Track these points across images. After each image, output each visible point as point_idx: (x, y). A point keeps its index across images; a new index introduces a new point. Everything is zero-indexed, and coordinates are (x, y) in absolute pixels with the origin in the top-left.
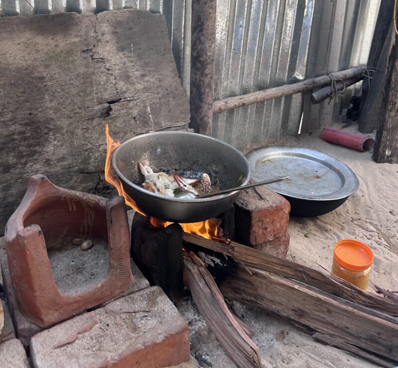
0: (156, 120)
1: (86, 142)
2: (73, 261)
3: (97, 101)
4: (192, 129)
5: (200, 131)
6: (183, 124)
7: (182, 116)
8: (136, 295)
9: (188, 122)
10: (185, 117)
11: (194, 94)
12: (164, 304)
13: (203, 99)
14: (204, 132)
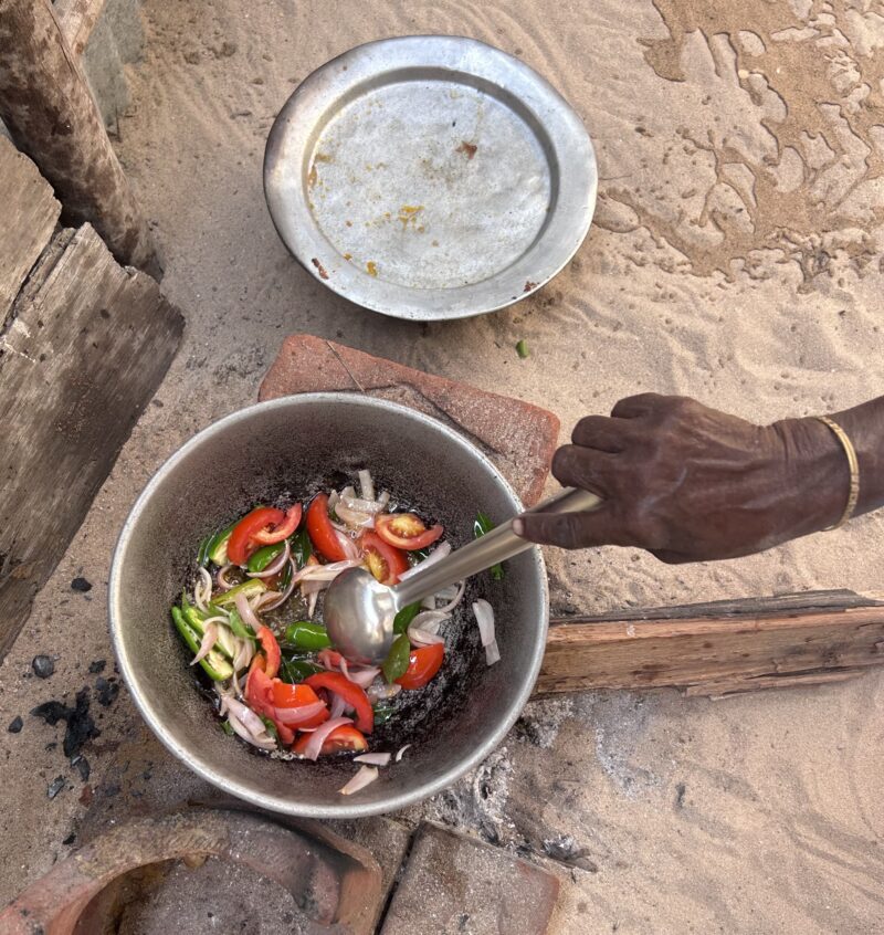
2: (210, 915)
4: (87, 225)
5: (100, 202)
6: (50, 231)
7: (34, 213)
8: (411, 890)
9: (59, 212)
10: (43, 209)
11: (27, 123)
12: (478, 868)
13: (68, 122)
14: (112, 197)
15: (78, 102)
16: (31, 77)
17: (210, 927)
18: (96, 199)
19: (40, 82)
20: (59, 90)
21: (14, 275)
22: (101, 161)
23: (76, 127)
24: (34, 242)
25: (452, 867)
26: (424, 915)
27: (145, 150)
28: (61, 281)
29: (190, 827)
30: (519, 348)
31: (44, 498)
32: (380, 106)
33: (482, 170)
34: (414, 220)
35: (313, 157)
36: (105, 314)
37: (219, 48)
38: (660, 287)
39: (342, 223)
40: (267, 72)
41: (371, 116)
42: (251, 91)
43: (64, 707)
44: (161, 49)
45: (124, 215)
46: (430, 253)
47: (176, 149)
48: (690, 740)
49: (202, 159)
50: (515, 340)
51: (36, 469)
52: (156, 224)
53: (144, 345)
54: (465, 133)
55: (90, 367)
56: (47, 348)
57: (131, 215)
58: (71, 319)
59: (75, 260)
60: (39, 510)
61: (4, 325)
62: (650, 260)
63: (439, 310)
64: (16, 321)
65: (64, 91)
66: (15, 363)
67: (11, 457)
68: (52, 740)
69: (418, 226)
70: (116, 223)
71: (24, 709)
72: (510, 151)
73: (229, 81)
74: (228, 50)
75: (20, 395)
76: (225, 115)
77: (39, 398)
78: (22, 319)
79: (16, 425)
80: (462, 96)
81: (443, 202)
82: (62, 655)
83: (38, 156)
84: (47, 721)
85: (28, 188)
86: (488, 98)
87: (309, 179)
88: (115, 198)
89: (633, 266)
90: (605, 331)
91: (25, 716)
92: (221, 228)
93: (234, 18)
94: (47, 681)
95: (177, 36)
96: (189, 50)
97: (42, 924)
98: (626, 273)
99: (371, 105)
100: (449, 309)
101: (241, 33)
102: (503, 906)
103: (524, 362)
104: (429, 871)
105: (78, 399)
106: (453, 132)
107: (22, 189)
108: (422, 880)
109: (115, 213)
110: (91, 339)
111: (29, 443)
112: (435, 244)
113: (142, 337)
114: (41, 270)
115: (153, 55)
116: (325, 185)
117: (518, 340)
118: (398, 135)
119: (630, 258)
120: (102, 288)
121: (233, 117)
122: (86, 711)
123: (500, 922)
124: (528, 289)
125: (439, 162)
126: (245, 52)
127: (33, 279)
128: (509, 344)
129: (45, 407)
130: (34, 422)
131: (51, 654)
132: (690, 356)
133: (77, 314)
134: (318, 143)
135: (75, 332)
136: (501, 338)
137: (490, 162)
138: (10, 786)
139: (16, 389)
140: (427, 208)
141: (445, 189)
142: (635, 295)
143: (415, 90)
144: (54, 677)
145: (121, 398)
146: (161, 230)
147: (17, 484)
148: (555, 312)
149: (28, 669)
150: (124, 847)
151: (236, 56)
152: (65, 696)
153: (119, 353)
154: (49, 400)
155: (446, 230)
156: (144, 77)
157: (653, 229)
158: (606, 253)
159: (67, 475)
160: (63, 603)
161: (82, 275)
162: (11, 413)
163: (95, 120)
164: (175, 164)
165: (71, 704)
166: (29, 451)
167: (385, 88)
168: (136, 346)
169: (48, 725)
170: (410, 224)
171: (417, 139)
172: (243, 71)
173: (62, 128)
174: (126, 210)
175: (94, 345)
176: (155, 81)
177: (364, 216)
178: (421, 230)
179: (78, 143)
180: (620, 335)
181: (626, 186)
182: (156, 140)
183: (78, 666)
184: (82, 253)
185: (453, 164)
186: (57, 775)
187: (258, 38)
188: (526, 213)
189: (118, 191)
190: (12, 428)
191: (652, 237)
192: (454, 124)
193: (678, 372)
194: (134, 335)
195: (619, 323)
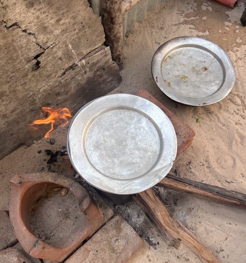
0: (78, 52)
1: (28, 92)
2: (60, 208)
3: (25, 61)
4: (109, 47)
5: (114, 44)
6: (100, 44)
7: (98, 39)
8: (108, 226)
9: (104, 41)
10: (101, 39)
11: (106, 18)
12: (126, 229)
13: (115, 22)
14: (118, 44)
15: (119, 18)
16: (111, 8)
17: (58, 211)
18: (114, 43)
19: (112, 10)
20: (115, 14)
21: (88, 50)
22: (118, 34)
23: (116, 23)
24: (96, 45)
25: (120, 226)
26: (108, 233)
27: (132, 42)
28: (97, 56)
29: (65, 179)
30: (197, 120)
31: (71, 104)
32: (189, 51)
33: (206, 75)
34: (185, 79)
35: (168, 56)
36: (104, 69)
37: (160, 28)
38: (239, 121)
39: (167, 73)
40: (168, 36)
41: (185, 53)
42: (163, 39)
43: (52, 153)
44: (147, 22)
45: (119, 50)
46: (185, 87)
47: (139, 44)
48: (195, 230)
49: (144, 49)
50: (197, 117)
51: (72, 96)
52: (126, 58)
53: (110, 81)
54: (207, 65)
55: (95, 79)
56: (87, 69)
57: (120, 51)
58: (96, 66)
59: (103, 53)
60: (69, 106)
61: (81, 60)
62: (240, 114)
63: (180, 100)
64: (84, 60)
65: (117, 14)
66: (79, 69)
67: (68, 90)
68: (46, 159)
69: (185, 80)
70: (116, 51)
71: (43, 149)
72: (215, 73)
73: (159, 35)
74: (162, 28)
75: (77, 77)
76: (154, 42)
77: (81, 80)
78: (85, 60)
79: (73, 83)
80: (209, 57)
81: (193, 78)
82: (58, 141)
83: (105, 27)
84: (47, 154)
85: (100, 33)
86: (215, 60)
87: (164, 60)
88: (118, 45)
89: (235, 113)
90: (221, 125)
91: (43, 151)
92: (141, 65)
93: (167, 22)
94: (52, 145)
95: (151, 21)
96: (153, 25)
97: (23, 181)
98: (232, 114)
99: (187, 50)
100: (183, 101)
101: (167, 26)
102: (128, 241)
103: (197, 124)
104: (114, 224)
105: (89, 85)
106: (203, 63)
107: (98, 32)
108: (112, 225)
109: (117, 48)
110: (98, 73)
111: (74, 89)
112: (187, 86)
113: (110, 79)
114: (94, 52)
115: (144, 23)
116: (168, 63)
117: (198, 118)
118: (190, 59)
119: (235, 111)
120: (106, 63)
121: (156, 43)
122: (57, 156)
123: (125, 244)
124: (204, 104)
125: (197, 69)
126: (166, 30)
127: (91, 53)
128: (195, 118)
129: (81, 83)
130: (77, 85)
131: (56, 140)
132: (239, 140)
133: (98, 66)
134: (170, 53)
135: (95, 69)
136: (194, 116)
137: (209, 74)
138: (32, 164)
139: (76, 75)
140: (189, 78)
141: (196, 75)
142: (232, 120)
143: (199, 51)
144: (53, 145)
145: (99, 90)
146: (127, 60)
147: (67, 97)
148: (210, 116)
149: (49, 141)
150: (48, 176)
151: (163, 30)
152: (54, 151)
153: (103, 80)
154: (83, 81)
155: (191, 84)
156: (140, 26)
157: (244, 107)
158: (229, 108)
159: (79, 101)
160: (64, 130)
161: (103, 57)
162: (73, 80)
163: (121, 24)
164: (137, 48)
165: (54, 153)
166: (73, 91)
167: (192, 48)
168: (108, 80)
169: (47, 155)
170: (183, 79)
171: (194, 62)
172: (163, 34)
173: (113, 22)
174: (120, 49)
175: (98, 75)
176: (142, 28)
177: (173, 73)
178: (185, 82)
179: (115, 28)
180: (224, 127)
181: (242, 95)
182: (136, 41)
183: (60, 145)
184: (105, 53)
185: (200, 71)
186: (43, 167)
187: (170, 28)
188: (212, 88)
189: (120, 44)
190: (71, 83)
191: (243, 109)
192: (204, 62)
193: (234, 142)
194: (109, 77)
195: (225, 125)
